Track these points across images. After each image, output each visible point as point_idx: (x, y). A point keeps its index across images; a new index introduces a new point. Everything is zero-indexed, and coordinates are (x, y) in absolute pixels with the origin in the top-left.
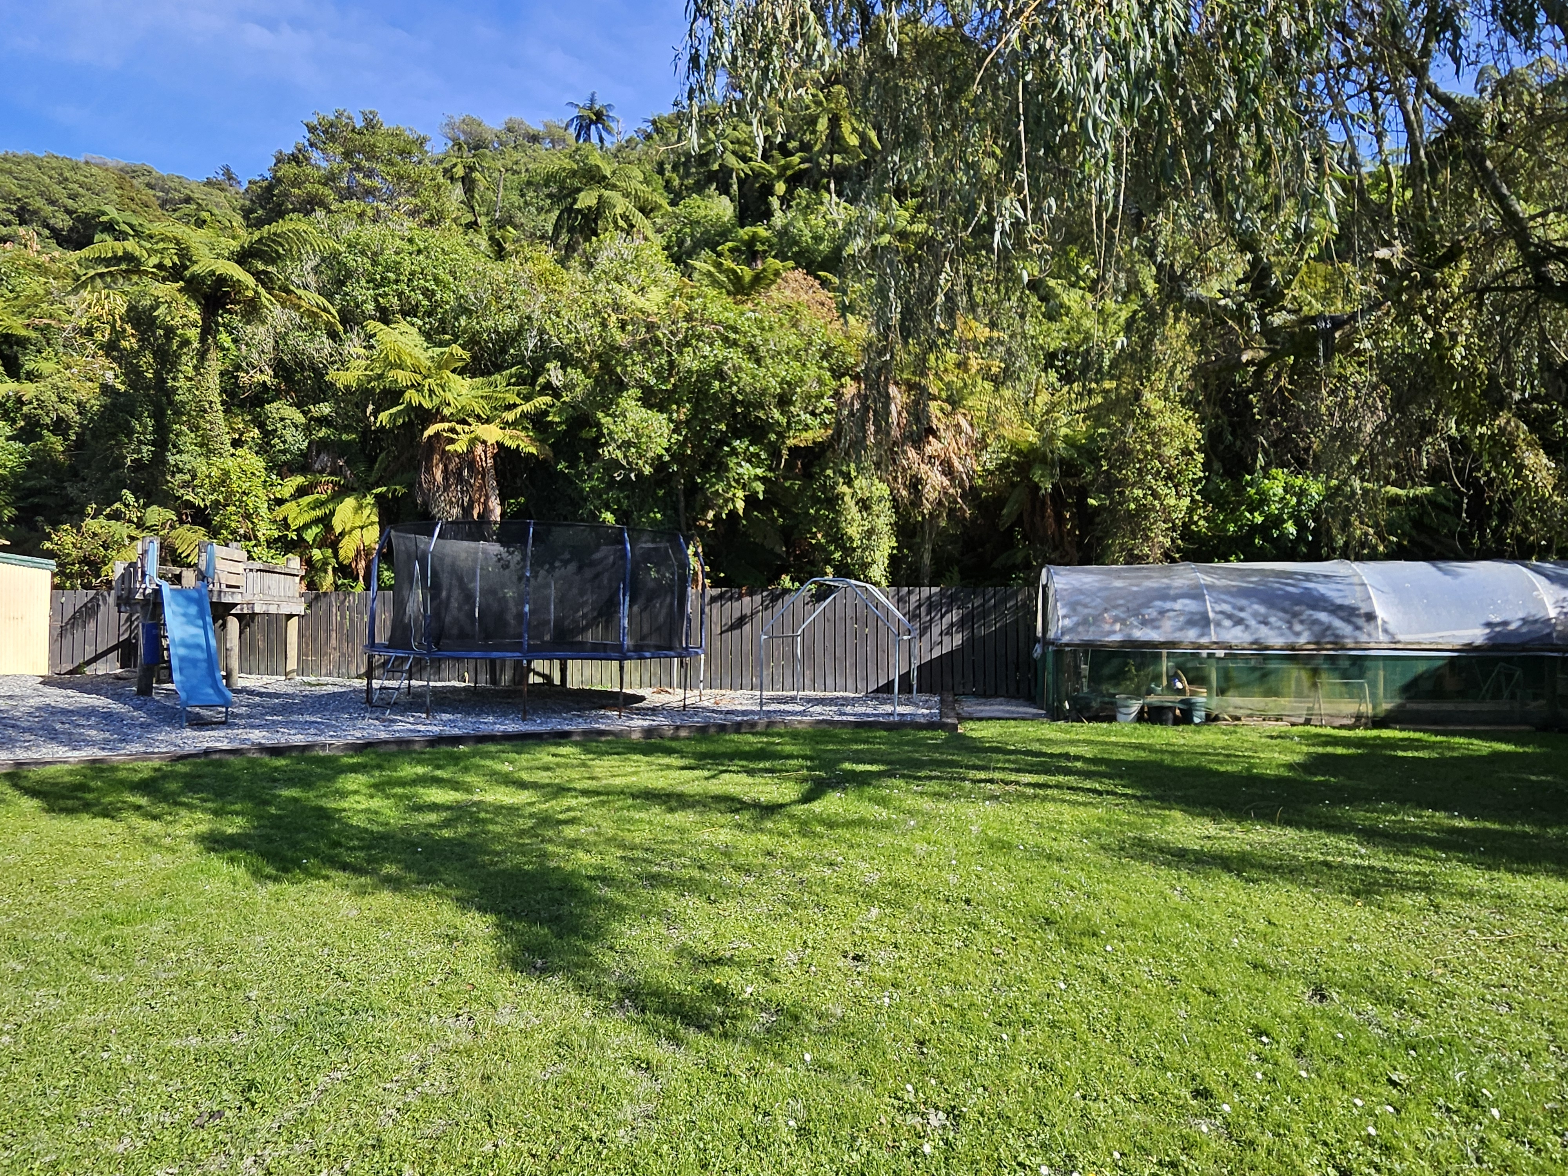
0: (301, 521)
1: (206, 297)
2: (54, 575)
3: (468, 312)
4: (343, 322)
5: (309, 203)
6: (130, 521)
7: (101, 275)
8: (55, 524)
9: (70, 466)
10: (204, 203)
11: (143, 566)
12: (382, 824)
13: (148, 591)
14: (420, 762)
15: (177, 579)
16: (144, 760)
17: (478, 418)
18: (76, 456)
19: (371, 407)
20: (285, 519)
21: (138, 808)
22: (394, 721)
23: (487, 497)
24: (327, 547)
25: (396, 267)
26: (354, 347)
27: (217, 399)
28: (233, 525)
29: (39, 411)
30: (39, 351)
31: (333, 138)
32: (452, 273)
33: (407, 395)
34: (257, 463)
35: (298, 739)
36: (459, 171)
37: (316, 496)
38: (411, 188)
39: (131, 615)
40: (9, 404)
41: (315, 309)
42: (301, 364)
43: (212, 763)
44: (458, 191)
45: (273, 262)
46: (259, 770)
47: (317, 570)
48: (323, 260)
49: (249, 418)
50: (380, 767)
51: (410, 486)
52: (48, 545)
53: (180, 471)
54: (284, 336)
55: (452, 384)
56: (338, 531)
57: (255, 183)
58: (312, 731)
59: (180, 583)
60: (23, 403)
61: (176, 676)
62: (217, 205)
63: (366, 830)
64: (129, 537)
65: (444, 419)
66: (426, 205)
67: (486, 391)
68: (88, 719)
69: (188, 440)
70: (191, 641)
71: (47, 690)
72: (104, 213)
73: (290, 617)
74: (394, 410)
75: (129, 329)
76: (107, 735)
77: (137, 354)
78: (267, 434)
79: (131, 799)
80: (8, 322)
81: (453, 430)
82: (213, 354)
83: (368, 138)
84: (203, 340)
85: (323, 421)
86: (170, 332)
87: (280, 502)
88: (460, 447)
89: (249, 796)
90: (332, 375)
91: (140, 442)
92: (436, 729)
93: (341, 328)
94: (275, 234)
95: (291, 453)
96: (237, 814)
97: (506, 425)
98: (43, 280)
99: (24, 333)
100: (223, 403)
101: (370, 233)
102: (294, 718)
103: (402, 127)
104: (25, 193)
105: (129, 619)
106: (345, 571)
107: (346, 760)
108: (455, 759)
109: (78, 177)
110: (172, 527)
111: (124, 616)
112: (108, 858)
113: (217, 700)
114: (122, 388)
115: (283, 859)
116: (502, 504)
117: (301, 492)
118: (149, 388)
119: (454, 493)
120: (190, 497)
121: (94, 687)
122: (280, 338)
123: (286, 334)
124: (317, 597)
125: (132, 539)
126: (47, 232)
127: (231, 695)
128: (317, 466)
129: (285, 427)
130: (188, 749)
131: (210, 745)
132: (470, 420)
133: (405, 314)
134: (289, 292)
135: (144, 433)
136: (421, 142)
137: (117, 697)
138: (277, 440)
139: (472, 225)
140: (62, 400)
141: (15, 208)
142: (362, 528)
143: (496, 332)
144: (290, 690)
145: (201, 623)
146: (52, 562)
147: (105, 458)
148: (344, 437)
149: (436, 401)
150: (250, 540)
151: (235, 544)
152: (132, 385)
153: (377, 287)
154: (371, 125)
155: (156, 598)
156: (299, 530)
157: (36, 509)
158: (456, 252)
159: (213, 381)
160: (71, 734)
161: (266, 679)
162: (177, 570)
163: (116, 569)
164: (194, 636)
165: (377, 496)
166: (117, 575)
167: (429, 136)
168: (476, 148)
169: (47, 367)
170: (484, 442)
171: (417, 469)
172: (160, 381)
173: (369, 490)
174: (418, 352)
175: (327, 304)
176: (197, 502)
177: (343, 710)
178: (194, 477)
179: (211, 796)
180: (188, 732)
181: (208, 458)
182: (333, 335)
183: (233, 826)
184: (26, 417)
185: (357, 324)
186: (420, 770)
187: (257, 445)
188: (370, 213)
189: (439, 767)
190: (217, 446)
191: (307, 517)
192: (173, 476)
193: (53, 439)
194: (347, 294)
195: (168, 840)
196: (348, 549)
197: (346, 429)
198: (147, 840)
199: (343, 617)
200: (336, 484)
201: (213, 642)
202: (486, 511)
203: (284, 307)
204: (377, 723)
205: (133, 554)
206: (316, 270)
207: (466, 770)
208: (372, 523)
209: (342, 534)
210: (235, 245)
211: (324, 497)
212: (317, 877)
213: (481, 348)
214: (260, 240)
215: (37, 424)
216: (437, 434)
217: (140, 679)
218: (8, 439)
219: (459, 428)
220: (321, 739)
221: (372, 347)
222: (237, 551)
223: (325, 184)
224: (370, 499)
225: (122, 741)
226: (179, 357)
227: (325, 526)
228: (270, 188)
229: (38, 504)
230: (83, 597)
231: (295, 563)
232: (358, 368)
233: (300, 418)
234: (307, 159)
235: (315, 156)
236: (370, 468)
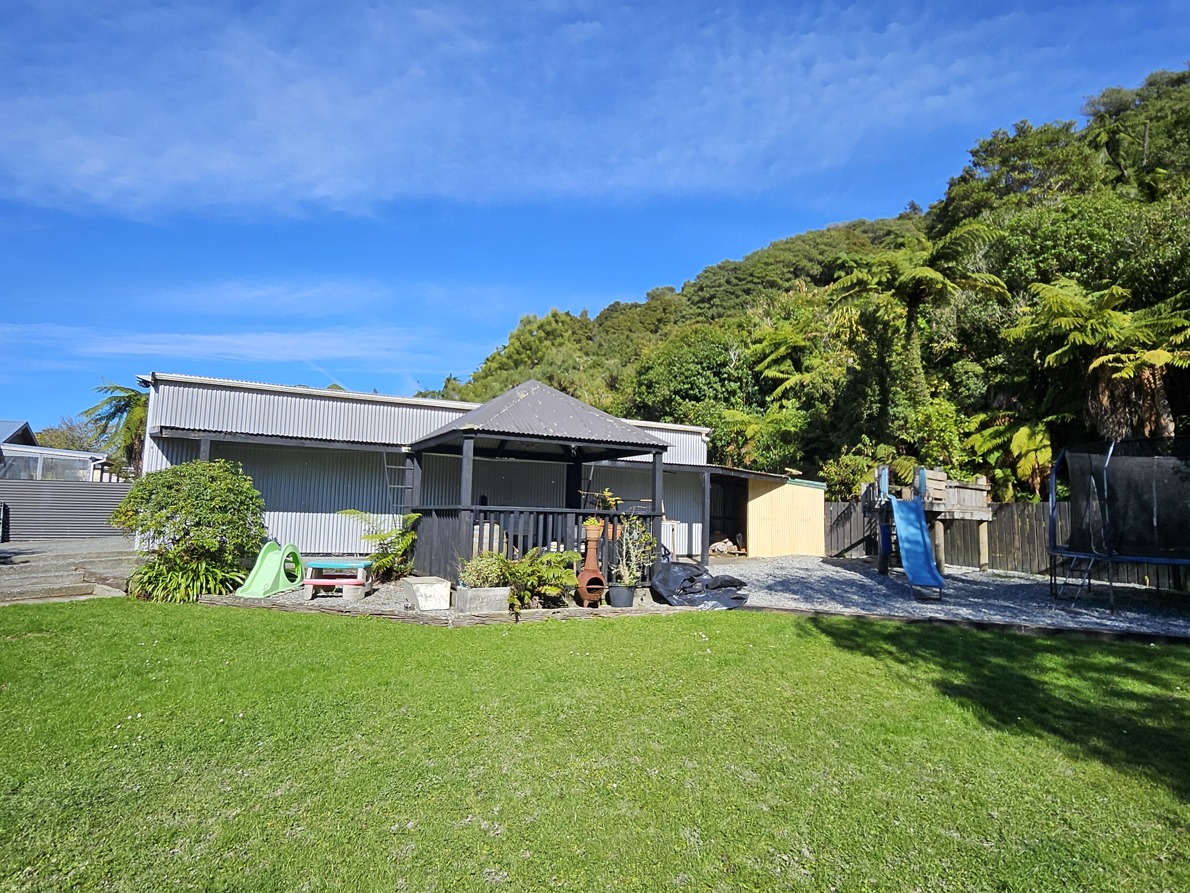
0: (985, 449)
1: (909, 296)
2: (826, 493)
3: (1126, 256)
4: (1010, 290)
5: (976, 208)
6: (867, 455)
7: (845, 298)
8: (825, 460)
9: (831, 422)
10: (898, 232)
11: (879, 486)
12: (1083, 702)
13: (883, 503)
14: (1111, 653)
15: (899, 494)
16: (889, 620)
17: (1144, 346)
18: (834, 416)
19: (1037, 352)
20: (972, 447)
21: (891, 653)
22: (1081, 614)
23: (1159, 416)
24: (1007, 467)
25: (1053, 237)
26: (1021, 308)
27: (920, 366)
28: (935, 454)
29: (813, 390)
30: (811, 353)
31: (991, 154)
32: (1107, 226)
33: (1071, 337)
34: (949, 407)
35: (998, 619)
36: (1104, 138)
37: (996, 428)
38: (1060, 169)
39: (871, 519)
40: (797, 388)
41: (988, 286)
42: (978, 330)
43: (934, 629)
44: (1103, 155)
45: (954, 258)
46: (971, 640)
47: (1000, 486)
48: (991, 247)
49: (940, 375)
50: (1073, 652)
51: (1078, 412)
52: (821, 473)
53: (897, 419)
54: (964, 312)
55: (1115, 321)
56: (1016, 454)
57: (935, 207)
58: (1008, 613)
59: (901, 497)
60: (804, 387)
61: (904, 563)
62: (908, 230)
63: (1069, 704)
64: (868, 466)
65: (1107, 352)
66: (1075, 177)
67: (1150, 320)
68: (851, 588)
69: (901, 397)
70: (911, 538)
71: (826, 566)
72: (839, 258)
73: (981, 522)
74: (1059, 351)
75: (861, 329)
76: (864, 600)
77: (866, 344)
78: (955, 385)
79: (885, 646)
80: (795, 339)
81: (1117, 360)
82: (915, 335)
83: (1022, 142)
84: (908, 325)
85: (998, 369)
86: (886, 324)
87: (967, 435)
88: (1127, 373)
89: (965, 658)
90: (1003, 333)
91: (871, 402)
92: (1124, 625)
93: (1009, 295)
94: (955, 239)
95: (975, 397)
96: (960, 670)
97: (1173, 347)
98: (811, 309)
99: (803, 343)
100: (924, 367)
101: (1028, 215)
102: (991, 601)
103: (1049, 123)
104: (797, 259)
105: (869, 522)
106: (1023, 486)
107: (1040, 641)
108: (1149, 656)
109: (825, 240)
110: (894, 458)
111: (867, 519)
112: (878, 684)
113: (932, 582)
114: (858, 368)
115: (1001, 713)
116: (1174, 421)
117: (984, 426)
118: (874, 365)
119: (1124, 414)
120: (904, 436)
121: (851, 566)
122: (961, 313)
123: (966, 309)
124: (1001, 507)
125: (869, 467)
126: (809, 279)
127: (941, 578)
128: (995, 405)
129: (968, 378)
130: (917, 616)
131: (932, 615)
132: (1135, 348)
133: (1063, 270)
134: (967, 278)
135: (873, 396)
136: (1067, 128)
137: (867, 574)
138: (963, 389)
139: (1120, 179)
140: (825, 381)
141: (792, 269)
142: (1036, 450)
143: (1157, 265)
144: (985, 580)
145: (918, 525)
146: (825, 484)
147: (852, 416)
148: (1016, 379)
149: (1099, 337)
150: (947, 464)
151: (938, 468)
152: (863, 364)
153: (1038, 255)
154: (1022, 131)
155: (888, 507)
156: (984, 455)
157: (815, 451)
158: (1109, 207)
159: (916, 352)
160: (843, 597)
161: (965, 569)
162: (899, 488)
163: (861, 489)
164: (913, 535)
165: (1048, 424)
166: (863, 492)
167: (1074, 120)
168: (1117, 113)
169: (815, 362)
170: (1152, 366)
171: (1084, 398)
172: (881, 359)
173: (1040, 419)
174: (1078, 300)
175: (997, 279)
176: (909, 439)
177: (1032, 599)
178: (906, 422)
179: (939, 654)
180: (915, 604)
181: (915, 407)
182: (1003, 301)
183: (959, 679)
184: (806, 395)
185: (1021, 289)
186: (1112, 660)
187: (948, 394)
188: (1025, 199)
189: (1132, 660)
190: (921, 398)
191: (989, 445)
192: (892, 423)
193: (821, 406)
194: (1012, 267)
195: (913, 681)
196: (1025, 468)
197: (1017, 373)
198: (900, 677)
199: (1024, 523)
200: (1011, 417)
201: (928, 540)
202: (1159, 429)
203: (963, 290)
204: (1064, 613)
205: (870, 478)
206: (985, 256)
207: (1162, 667)
208: (1045, 447)
209: (1020, 457)
210: (926, 255)
211: (1002, 428)
212: (1033, 734)
213: (1141, 283)
214: (943, 247)
215: (812, 398)
216: (1102, 366)
217: (880, 564)
218: (798, 409)
219: (1124, 357)
220: (1017, 621)
221: (1036, 304)
222: (939, 473)
223: (987, 190)
224: (1041, 427)
225: (874, 605)
226: (892, 341)
227: (1004, 451)
228: (945, 208)
229: (815, 448)
230: (842, 506)
231: (983, 481)
232: (1025, 323)
233: (979, 369)
234: (972, 176)
235: (979, 172)
236: (1039, 401)
